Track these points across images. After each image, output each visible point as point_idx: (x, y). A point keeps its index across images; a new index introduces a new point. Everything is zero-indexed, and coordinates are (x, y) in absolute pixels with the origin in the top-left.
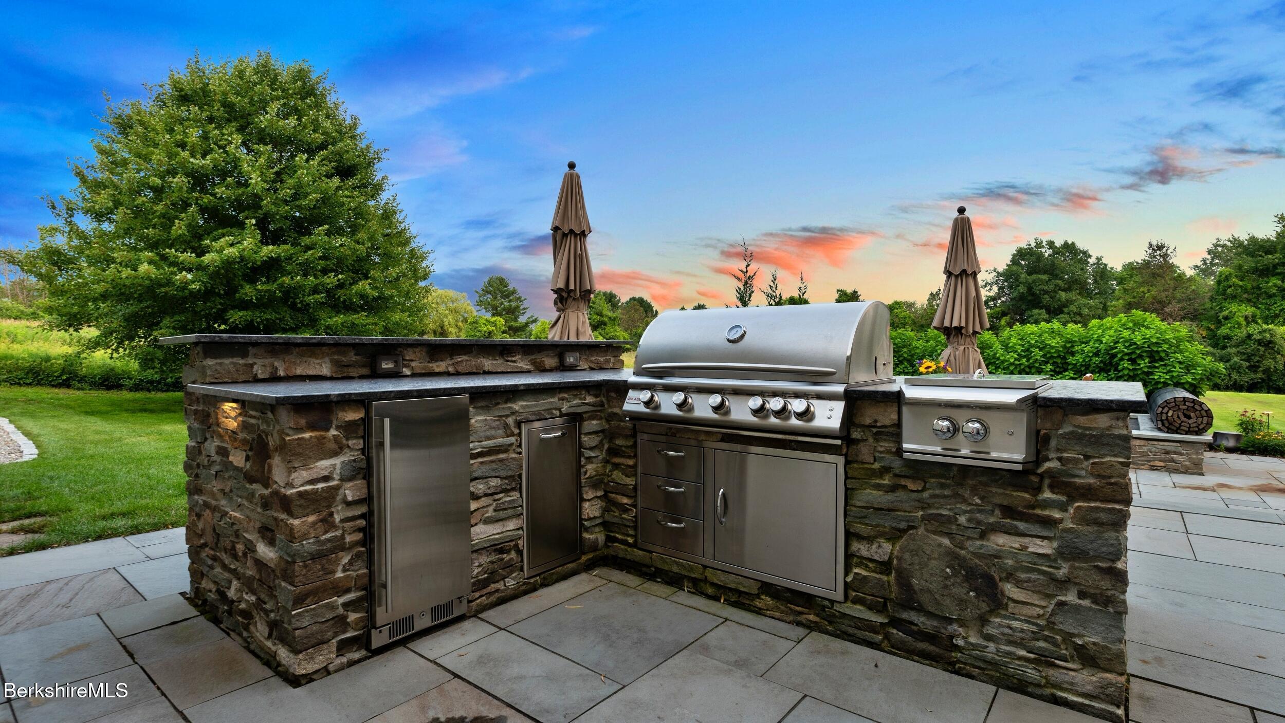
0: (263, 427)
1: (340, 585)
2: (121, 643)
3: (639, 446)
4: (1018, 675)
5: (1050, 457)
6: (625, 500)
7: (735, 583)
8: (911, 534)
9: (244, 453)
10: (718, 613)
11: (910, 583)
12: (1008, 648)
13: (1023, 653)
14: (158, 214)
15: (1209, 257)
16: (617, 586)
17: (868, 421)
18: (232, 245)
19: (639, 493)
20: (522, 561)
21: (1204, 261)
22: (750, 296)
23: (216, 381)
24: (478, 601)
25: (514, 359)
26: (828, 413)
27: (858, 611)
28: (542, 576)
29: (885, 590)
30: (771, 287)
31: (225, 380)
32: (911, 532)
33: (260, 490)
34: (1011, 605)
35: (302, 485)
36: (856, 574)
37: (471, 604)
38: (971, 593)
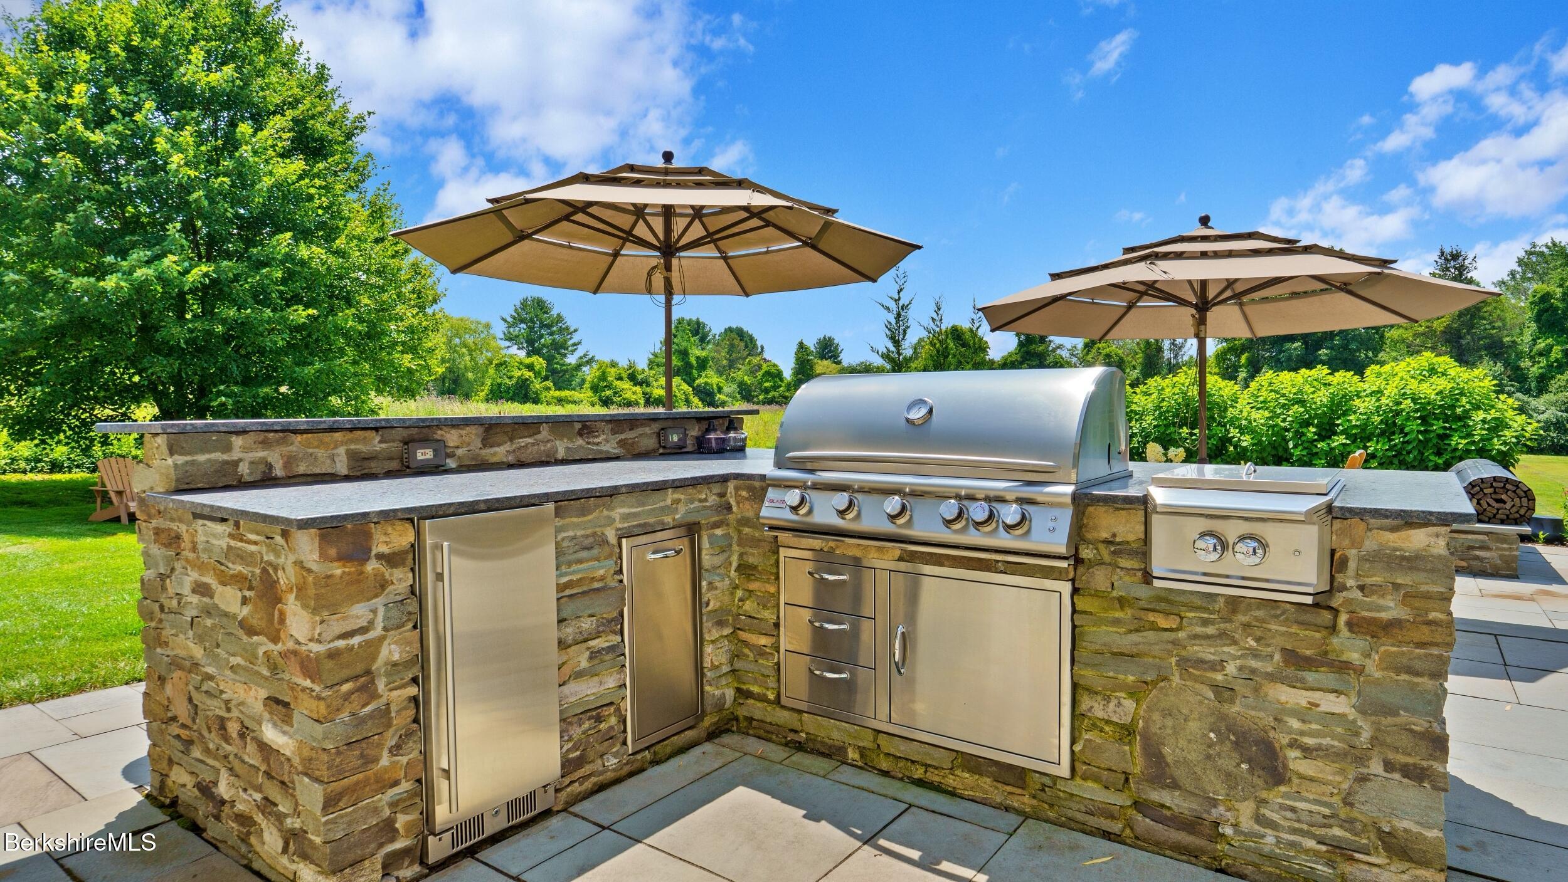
0: (271, 557)
1: (387, 776)
2: (62, 866)
3: (781, 565)
4: (1304, 872)
5: (1348, 585)
6: (763, 641)
7: (919, 753)
8: (1162, 688)
9: (239, 594)
10: (899, 796)
11: (1161, 753)
12: (1292, 838)
13: (1310, 844)
14: (30, 211)
15: (1519, 269)
16: (755, 760)
17: (1104, 535)
18: (149, 262)
19: (782, 629)
20: (625, 731)
21: (1513, 274)
22: (905, 331)
23: (186, 487)
24: (569, 789)
25: (597, 440)
26: (1051, 524)
27: (1091, 791)
28: (652, 750)
29: (1127, 762)
30: (933, 319)
31: (200, 485)
32: (1162, 684)
33: (264, 645)
34: (1296, 781)
35: (332, 641)
36: (1087, 740)
37: (559, 795)
38: (1243, 766)
